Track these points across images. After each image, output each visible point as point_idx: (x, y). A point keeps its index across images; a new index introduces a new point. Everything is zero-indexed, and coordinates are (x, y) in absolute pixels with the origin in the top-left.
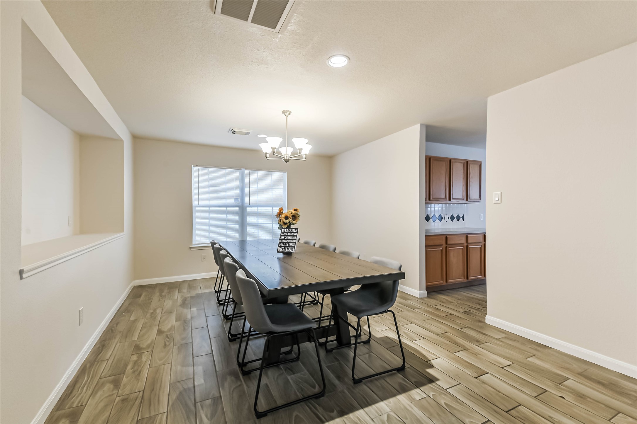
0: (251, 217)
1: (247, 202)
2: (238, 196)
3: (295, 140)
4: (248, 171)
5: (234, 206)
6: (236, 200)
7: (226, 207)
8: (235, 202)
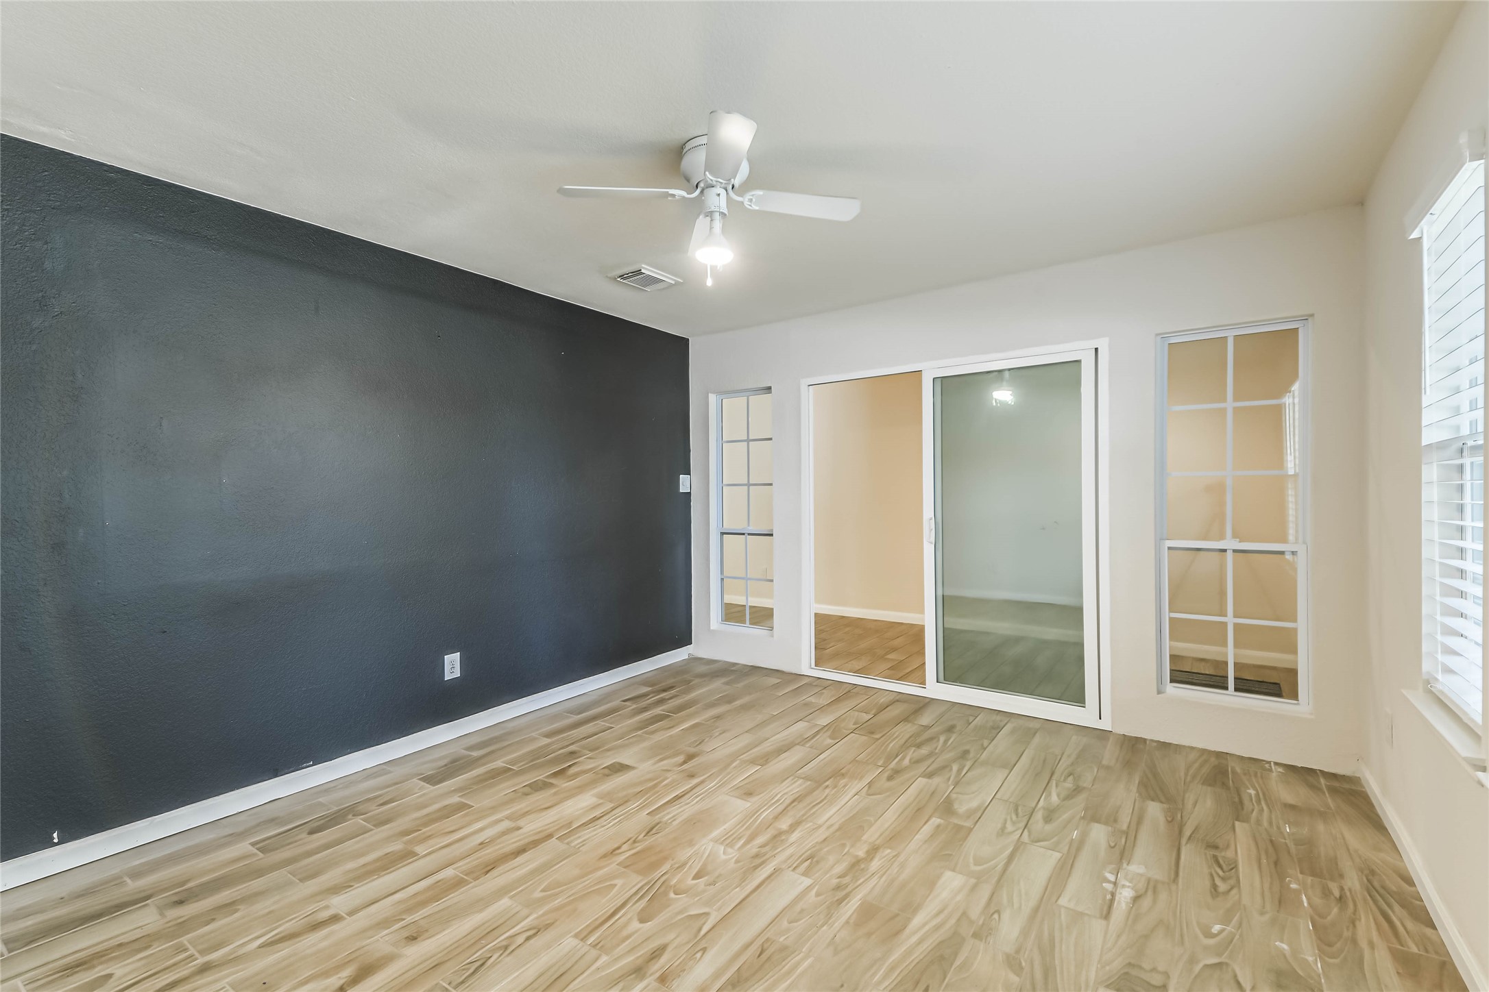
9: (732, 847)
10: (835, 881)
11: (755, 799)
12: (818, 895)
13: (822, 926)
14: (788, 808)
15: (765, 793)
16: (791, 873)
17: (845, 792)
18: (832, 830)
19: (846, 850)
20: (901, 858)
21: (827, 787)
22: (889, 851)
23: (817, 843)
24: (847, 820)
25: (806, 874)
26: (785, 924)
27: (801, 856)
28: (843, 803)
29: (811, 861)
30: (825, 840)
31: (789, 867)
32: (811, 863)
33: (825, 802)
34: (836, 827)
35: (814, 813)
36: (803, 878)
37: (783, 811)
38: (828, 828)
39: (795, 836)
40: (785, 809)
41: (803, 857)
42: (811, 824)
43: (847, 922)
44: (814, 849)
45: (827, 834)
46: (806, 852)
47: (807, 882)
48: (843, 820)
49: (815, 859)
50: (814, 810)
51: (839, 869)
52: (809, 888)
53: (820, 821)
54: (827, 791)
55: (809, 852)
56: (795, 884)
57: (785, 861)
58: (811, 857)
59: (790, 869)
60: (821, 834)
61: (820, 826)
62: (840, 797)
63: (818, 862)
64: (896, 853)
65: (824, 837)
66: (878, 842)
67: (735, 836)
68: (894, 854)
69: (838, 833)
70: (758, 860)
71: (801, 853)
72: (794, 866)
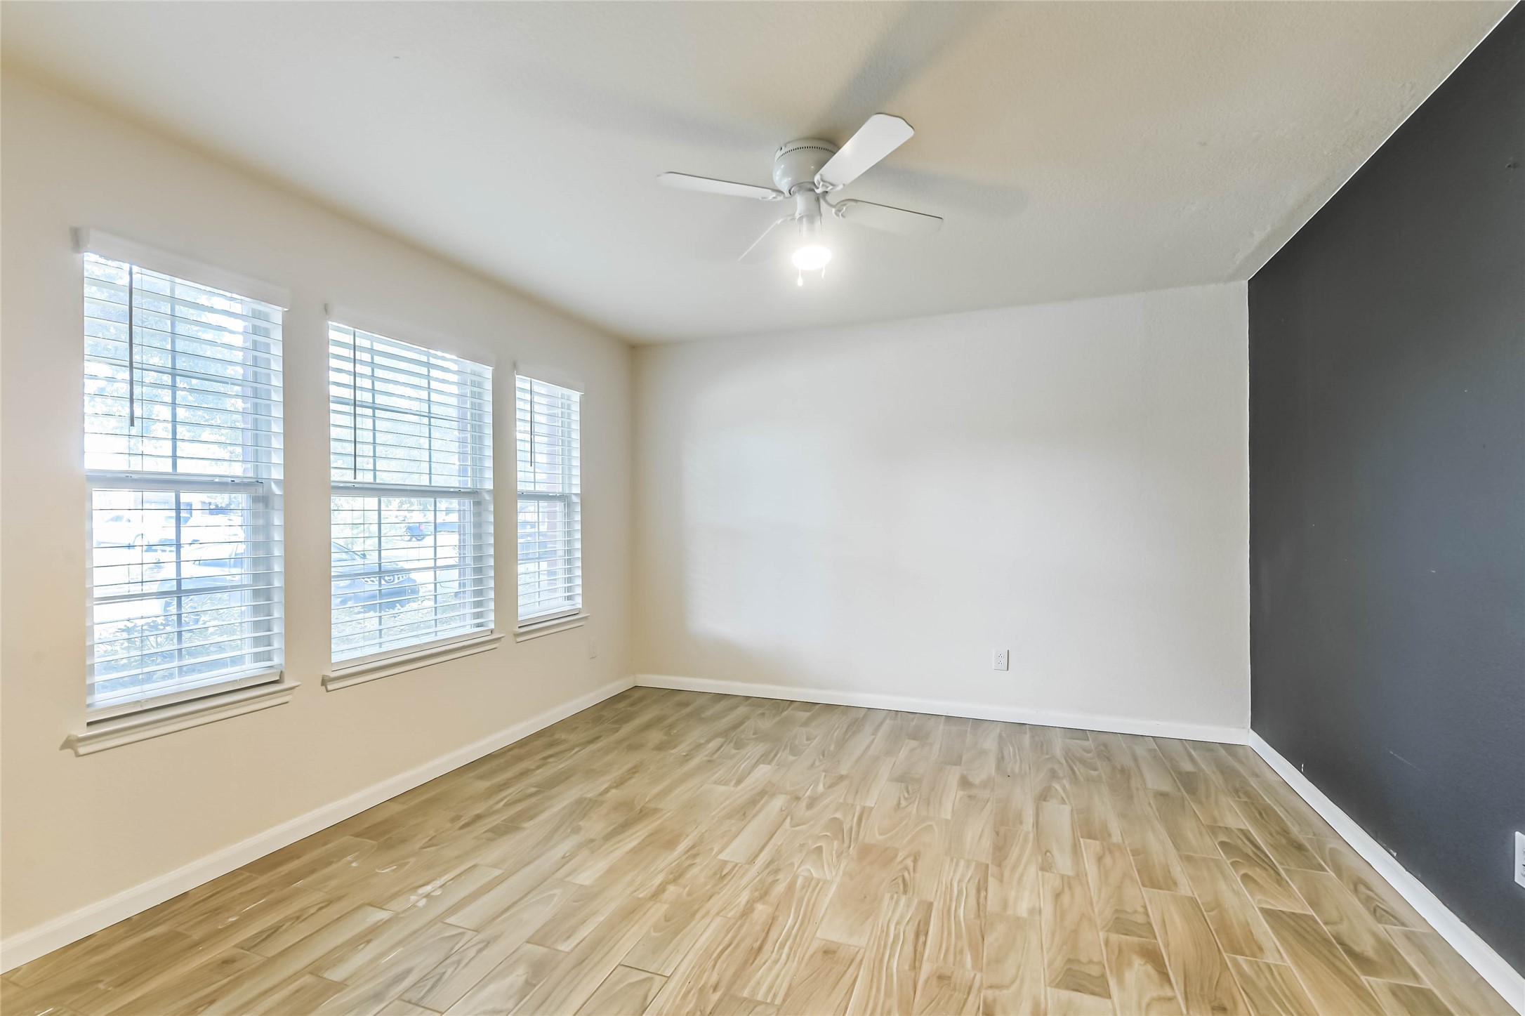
9: (806, 878)
10: (698, 860)
11: (815, 946)
12: (712, 849)
13: (706, 831)
14: (764, 934)
15: (807, 957)
16: (738, 861)
17: (686, 979)
18: (703, 911)
19: (687, 889)
20: (631, 889)
21: (715, 989)
22: (640, 896)
23: (719, 893)
24: (686, 927)
25: (725, 863)
26: (733, 829)
27: (733, 877)
28: (690, 956)
29: (721, 875)
30: (711, 897)
31: (741, 866)
32: (722, 872)
33: (715, 955)
34: (698, 916)
35: (728, 932)
36: (726, 859)
37: (769, 929)
38: (707, 913)
39: (744, 897)
40: (768, 933)
41: (730, 877)
42: (729, 915)
43: (687, 836)
44: (720, 886)
45: (708, 906)
46: (728, 882)
47: (722, 857)
48: (689, 927)
49: (718, 876)
50: (730, 935)
51: (694, 871)
52: (720, 852)
53: (718, 920)
54: (714, 978)
55: (725, 882)
56: (734, 852)
57: (747, 870)
58: (722, 878)
59: (739, 865)
60: (715, 904)
61: (718, 914)
62: (693, 967)
63: (715, 874)
64: (633, 895)
65: (712, 901)
66: (652, 903)
67: (810, 889)
68: (636, 893)
69: (696, 907)
70: (774, 867)
71: (732, 881)
72: (736, 869)
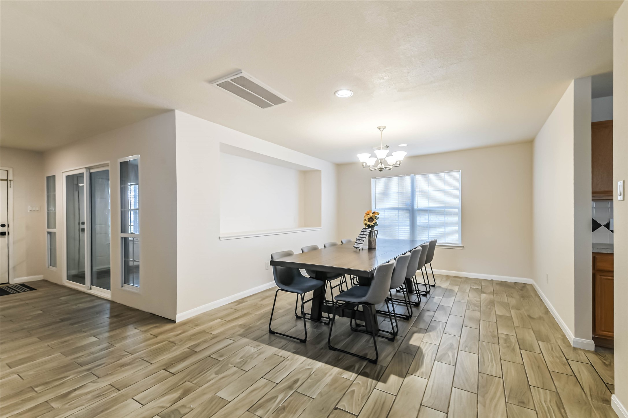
0: (421, 219)
1: (416, 206)
2: (409, 200)
3: (377, 152)
4: (417, 176)
5: (406, 209)
6: (407, 204)
7: (398, 210)
8: (406, 205)
